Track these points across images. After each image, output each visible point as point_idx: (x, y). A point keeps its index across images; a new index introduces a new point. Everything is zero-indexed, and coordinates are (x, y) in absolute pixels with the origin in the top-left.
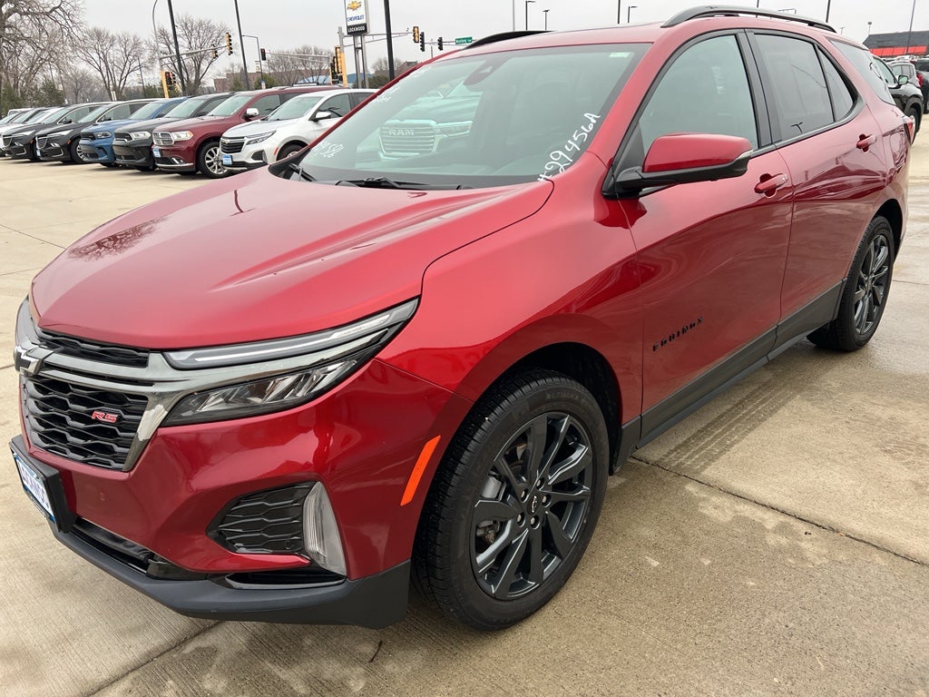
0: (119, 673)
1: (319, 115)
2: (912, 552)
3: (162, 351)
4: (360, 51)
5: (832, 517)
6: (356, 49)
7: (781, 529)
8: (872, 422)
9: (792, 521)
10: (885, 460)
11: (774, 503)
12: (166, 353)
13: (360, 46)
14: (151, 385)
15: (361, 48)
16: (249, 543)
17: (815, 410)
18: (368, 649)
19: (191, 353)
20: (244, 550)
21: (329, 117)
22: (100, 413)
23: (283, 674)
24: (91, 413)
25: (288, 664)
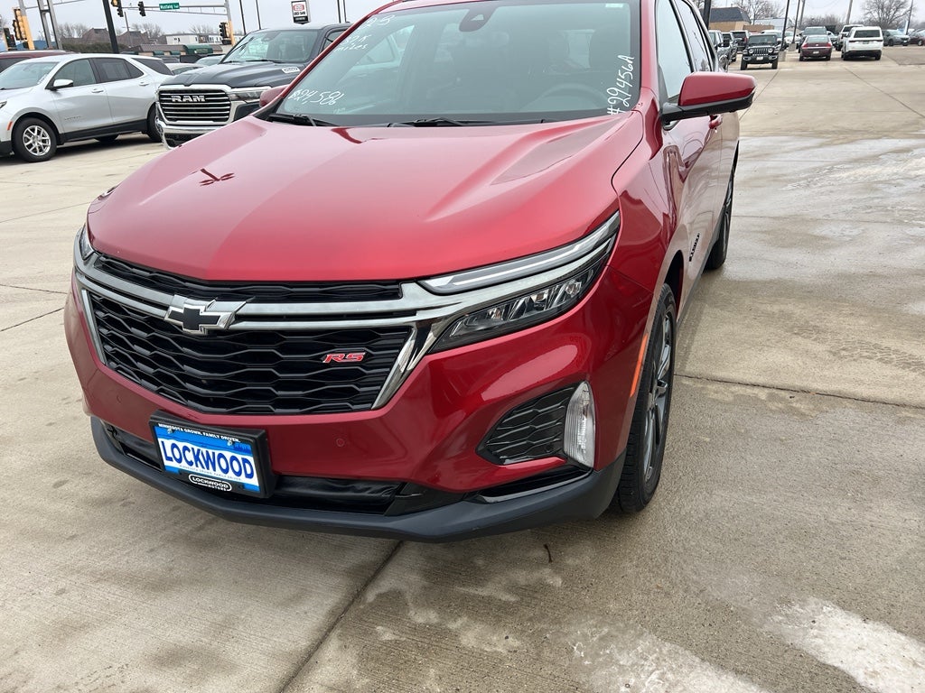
0: (318, 636)
1: (57, 83)
2: (865, 395)
3: (417, 280)
4: (48, 14)
5: (798, 383)
6: (42, 12)
7: (772, 398)
8: (771, 315)
9: (774, 391)
10: (799, 339)
11: (753, 381)
12: (422, 282)
13: (46, 8)
14: (415, 315)
15: (49, 11)
16: (513, 454)
17: (727, 314)
18: (540, 553)
19: (450, 278)
20: (508, 461)
21: (71, 85)
22: (339, 355)
23: (483, 592)
24: (318, 358)
25: (479, 583)
